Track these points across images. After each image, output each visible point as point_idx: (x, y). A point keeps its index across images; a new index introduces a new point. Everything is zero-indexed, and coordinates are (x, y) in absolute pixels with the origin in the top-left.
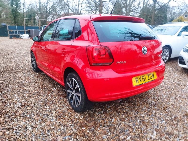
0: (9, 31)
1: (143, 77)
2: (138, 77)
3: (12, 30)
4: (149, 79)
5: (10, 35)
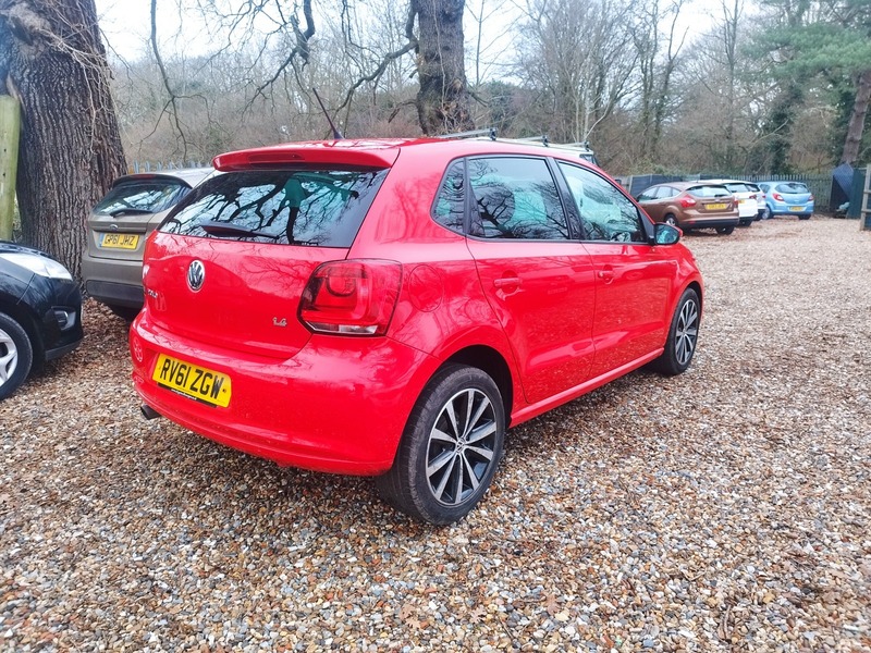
0: (869, 195)
1: (182, 371)
2: (172, 359)
4: (196, 390)
5: (867, 213)
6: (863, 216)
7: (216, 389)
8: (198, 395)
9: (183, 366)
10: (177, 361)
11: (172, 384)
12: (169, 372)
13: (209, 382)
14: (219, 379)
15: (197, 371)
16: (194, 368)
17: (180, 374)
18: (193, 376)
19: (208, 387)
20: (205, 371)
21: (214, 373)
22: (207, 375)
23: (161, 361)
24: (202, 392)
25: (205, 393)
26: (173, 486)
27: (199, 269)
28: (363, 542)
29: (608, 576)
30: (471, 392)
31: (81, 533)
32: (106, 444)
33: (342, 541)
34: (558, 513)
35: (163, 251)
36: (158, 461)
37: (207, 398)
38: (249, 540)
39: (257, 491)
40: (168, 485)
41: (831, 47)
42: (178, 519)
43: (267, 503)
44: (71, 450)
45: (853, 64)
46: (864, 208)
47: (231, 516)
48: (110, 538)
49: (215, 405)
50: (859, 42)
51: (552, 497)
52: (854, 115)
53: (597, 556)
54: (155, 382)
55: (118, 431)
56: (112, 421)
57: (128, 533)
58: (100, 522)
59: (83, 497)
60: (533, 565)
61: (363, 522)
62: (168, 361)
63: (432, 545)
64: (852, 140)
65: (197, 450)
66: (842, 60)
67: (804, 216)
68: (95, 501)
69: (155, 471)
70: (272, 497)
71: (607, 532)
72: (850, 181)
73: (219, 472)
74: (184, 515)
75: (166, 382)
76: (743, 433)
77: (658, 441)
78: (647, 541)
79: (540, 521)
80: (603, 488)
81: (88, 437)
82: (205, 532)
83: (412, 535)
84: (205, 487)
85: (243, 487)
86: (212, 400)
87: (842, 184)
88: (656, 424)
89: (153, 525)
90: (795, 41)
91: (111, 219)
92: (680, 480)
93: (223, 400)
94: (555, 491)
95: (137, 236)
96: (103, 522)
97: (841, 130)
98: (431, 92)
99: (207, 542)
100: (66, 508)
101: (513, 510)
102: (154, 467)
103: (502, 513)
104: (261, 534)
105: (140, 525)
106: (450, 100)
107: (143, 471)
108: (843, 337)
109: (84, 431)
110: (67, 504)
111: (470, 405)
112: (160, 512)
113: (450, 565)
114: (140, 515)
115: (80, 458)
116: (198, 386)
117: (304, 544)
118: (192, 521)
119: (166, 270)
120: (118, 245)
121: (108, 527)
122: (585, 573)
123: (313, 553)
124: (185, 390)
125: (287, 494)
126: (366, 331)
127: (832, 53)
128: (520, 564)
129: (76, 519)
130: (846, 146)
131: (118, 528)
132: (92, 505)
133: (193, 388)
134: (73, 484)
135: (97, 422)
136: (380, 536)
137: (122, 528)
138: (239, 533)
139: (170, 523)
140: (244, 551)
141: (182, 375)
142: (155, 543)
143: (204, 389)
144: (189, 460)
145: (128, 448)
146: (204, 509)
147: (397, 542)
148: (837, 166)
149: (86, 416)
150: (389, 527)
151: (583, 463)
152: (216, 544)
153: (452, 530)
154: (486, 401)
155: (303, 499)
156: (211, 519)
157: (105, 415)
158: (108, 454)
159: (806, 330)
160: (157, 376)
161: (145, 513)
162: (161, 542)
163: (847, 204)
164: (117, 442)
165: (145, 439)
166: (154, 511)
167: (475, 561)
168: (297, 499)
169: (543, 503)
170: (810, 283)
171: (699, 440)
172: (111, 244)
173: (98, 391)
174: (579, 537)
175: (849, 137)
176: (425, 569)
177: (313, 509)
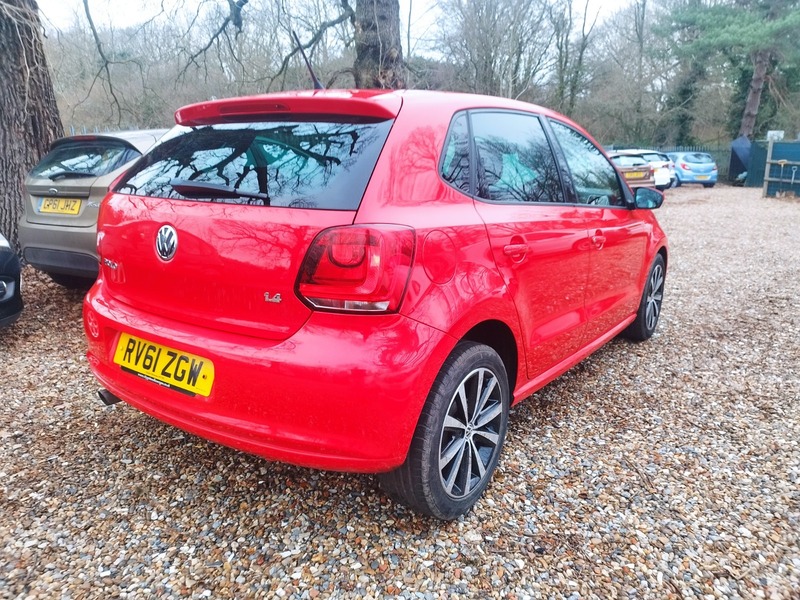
0: (772, 165)
1: (151, 353)
2: (137, 339)
3: (785, 161)
4: (169, 375)
5: (769, 182)
6: (765, 184)
7: (193, 376)
8: (172, 381)
9: (151, 348)
10: (143, 342)
11: (139, 368)
12: (134, 355)
13: (185, 366)
14: (197, 363)
15: (170, 354)
16: (165, 350)
17: (147, 357)
18: (164, 359)
19: (184, 372)
20: (180, 354)
21: (191, 357)
22: (182, 358)
23: (123, 341)
24: (176, 378)
25: (180, 379)
26: (137, 478)
27: (169, 236)
28: (364, 542)
29: (647, 577)
30: (481, 371)
31: (34, 542)
32: (57, 429)
33: (340, 542)
34: (571, 500)
35: (120, 216)
36: (117, 448)
37: (183, 385)
38: (234, 545)
39: (234, 482)
40: (131, 477)
41: (733, 27)
42: (148, 521)
43: (248, 496)
44: (16, 437)
45: (754, 43)
46: (767, 177)
47: (209, 515)
48: (69, 547)
49: (193, 394)
50: (759, 23)
51: (559, 482)
52: (751, 91)
53: (627, 552)
54: (118, 365)
55: (68, 413)
56: (60, 402)
57: (91, 540)
58: (55, 526)
59: (34, 495)
60: (560, 566)
61: (360, 517)
62: (131, 341)
63: (443, 544)
64: (749, 115)
65: (160, 434)
66: (744, 40)
67: (708, 185)
68: (48, 499)
69: (115, 460)
70: (252, 489)
71: (631, 521)
72: (748, 152)
73: (188, 460)
74: (154, 515)
75: (131, 366)
76: (733, 402)
77: (650, 412)
78: (677, 531)
79: (555, 510)
80: (612, 468)
81: (35, 420)
82: (181, 536)
83: (418, 532)
84: (174, 479)
85: (217, 478)
86: (189, 388)
87: (740, 155)
88: (643, 393)
89: (119, 528)
90: (701, 21)
91: (50, 183)
92: (687, 458)
93: (204, 387)
94: (562, 474)
95: (79, 201)
96: (60, 526)
97: (739, 105)
98: (368, 61)
99: (185, 549)
100: (15, 509)
101: (523, 497)
102: (112, 456)
103: (511, 502)
104: (246, 536)
105: (104, 528)
106: (387, 68)
107: (101, 461)
108: (788, 299)
109: (29, 413)
110: (15, 505)
111: (480, 387)
112: (125, 511)
113: (468, 569)
114: (103, 516)
115: (27, 446)
116: (171, 370)
117: (298, 547)
118: (164, 522)
119: (125, 237)
120: (59, 210)
121: (66, 533)
122: (620, 574)
123: (309, 559)
124: (156, 375)
125: (269, 486)
126: (376, 308)
127: (734, 33)
128: (546, 565)
129: (27, 524)
130: (743, 120)
131: (78, 533)
132: (44, 504)
133: (164, 373)
134: (21, 478)
135: (44, 403)
136: (382, 535)
137: (83, 534)
138: (220, 536)
139: (139, 526)
140: (230, 559)
141: (151, 358)
142: (124, 552)
143: (179, 374)
144: (152, 446)
145: (82, 433)
146: (177, 506)
147: (403, 541)
148: (735, 138)
149: (31, 396)
150: (390, 522)
151: (580, 439)
152: (196, 551)
153: (461, 525)
154: (494, 381)
155: (288, 491)
156: (186, 519)
157: (52, 394)
158: (58, 440)
159: (750, 292)
160: (119, 358)
161: (108, 513)
162: (131, 551)
163: (745, 174)
164: (68, 427)
165: (100, 422)
166: (119, 510)
167: (495, 563)
168: (281, 492)
169: (553, 489)
170: (735, 247)
171: (690, 411)
172: (50, 209)
173: (42, 367)
174: (602, 529)
175: (746, 112)
176: (441, 575)
177: (300, 503)
